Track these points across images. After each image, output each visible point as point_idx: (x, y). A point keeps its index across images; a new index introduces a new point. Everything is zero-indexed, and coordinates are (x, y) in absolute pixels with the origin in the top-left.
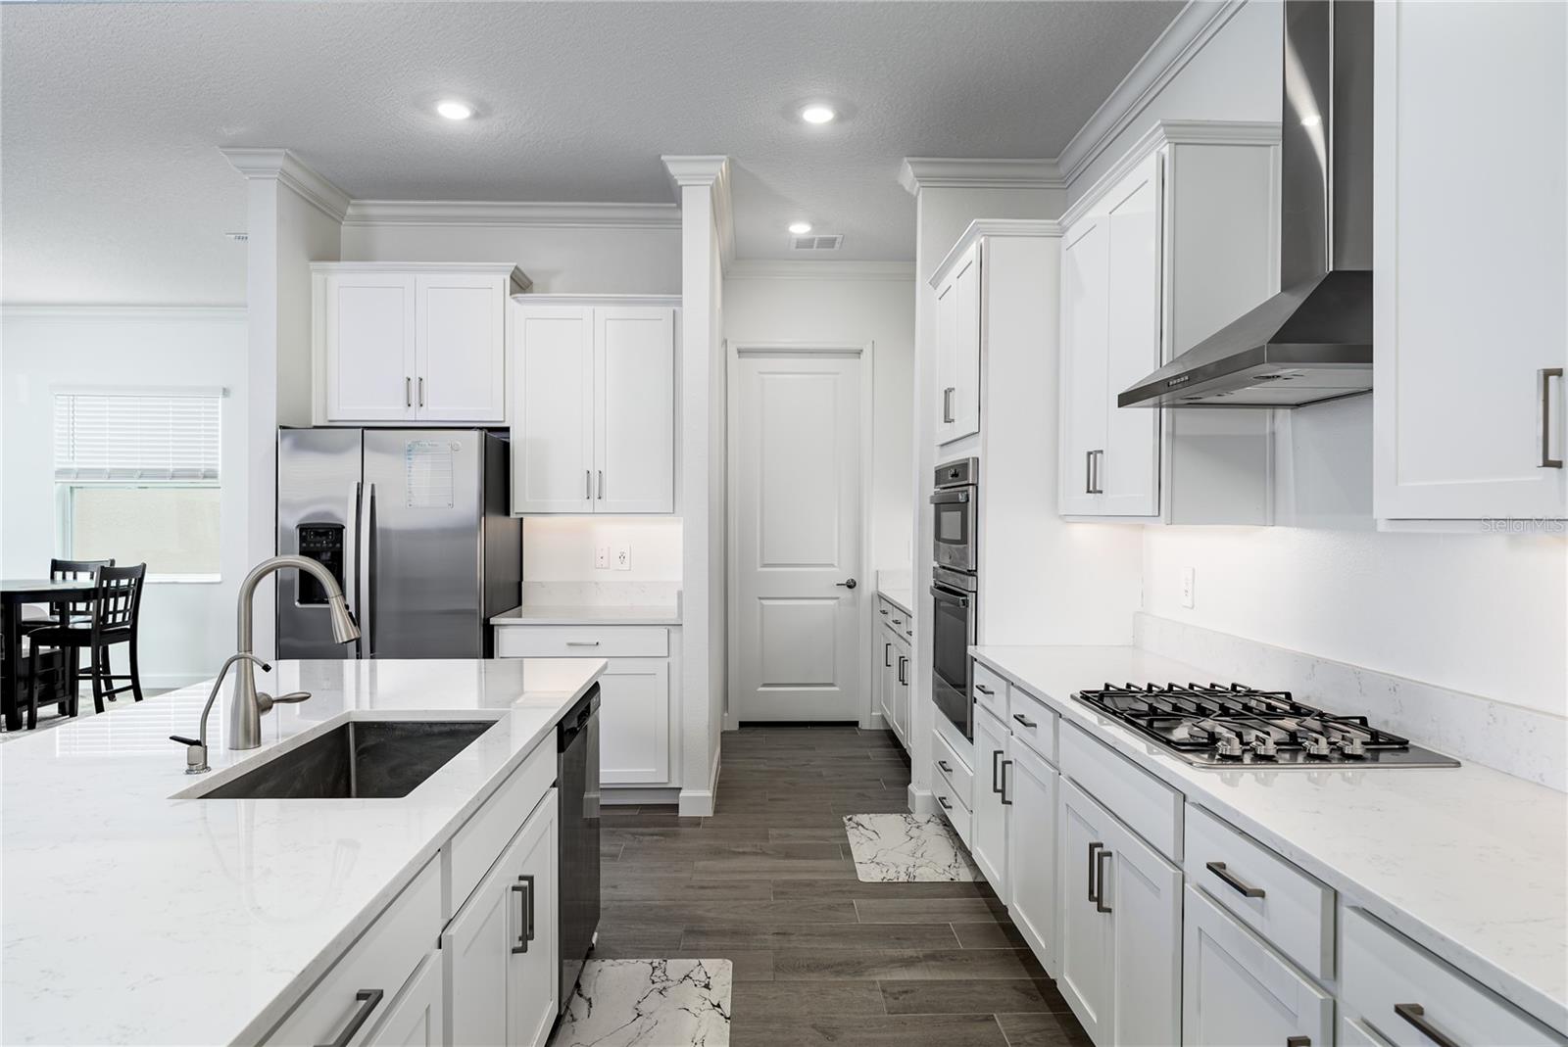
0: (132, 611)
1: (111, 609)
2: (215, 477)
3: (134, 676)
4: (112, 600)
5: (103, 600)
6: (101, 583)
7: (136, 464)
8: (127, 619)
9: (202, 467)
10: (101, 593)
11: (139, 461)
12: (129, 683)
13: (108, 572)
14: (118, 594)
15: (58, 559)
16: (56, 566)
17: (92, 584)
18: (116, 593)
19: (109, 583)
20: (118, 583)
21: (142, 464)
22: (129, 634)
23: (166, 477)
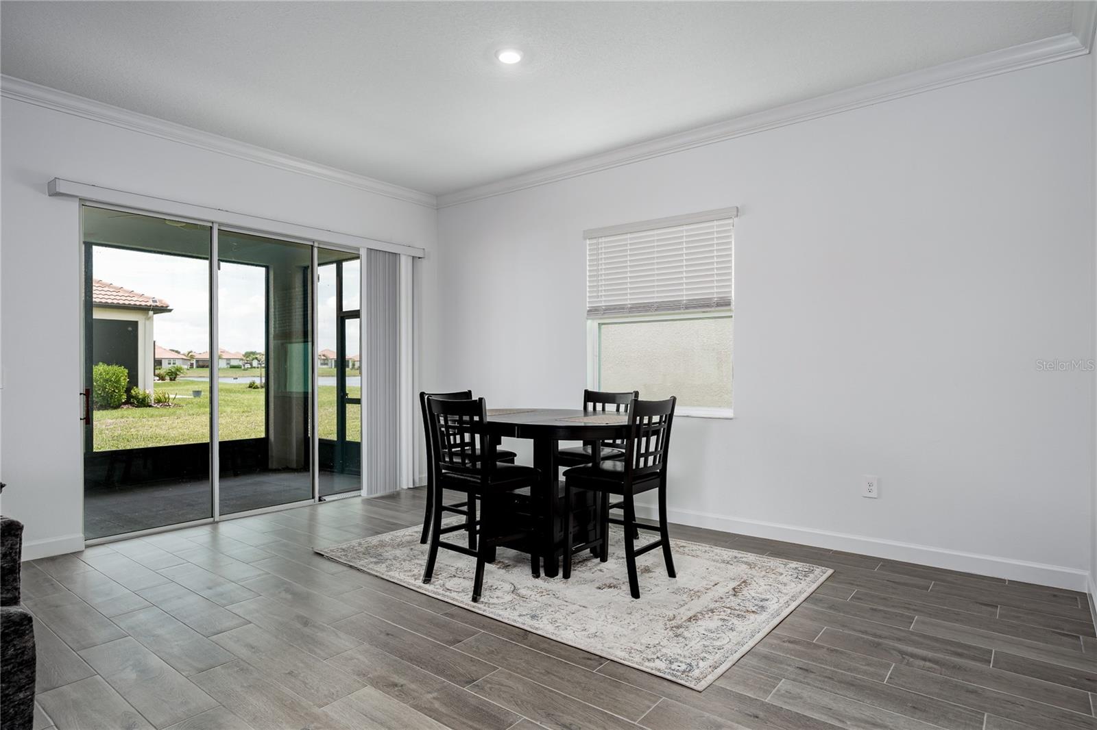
0: (662, 452)
1: (643, 451)
2: (728, 304)
4: (644, 440)
5: (636, 440)
6: (634, 420)
9: (714, 296)
10: (634, 430)
13: (640, 408)
14: (650, 433)
15: (590, 389)
16: (590, 397)
17: (623, 420)
18: (648, 432)
19: (641, 420)
20: (650, 419)
21: (659, 297)
22: (658, 480)
23: (679, 309)
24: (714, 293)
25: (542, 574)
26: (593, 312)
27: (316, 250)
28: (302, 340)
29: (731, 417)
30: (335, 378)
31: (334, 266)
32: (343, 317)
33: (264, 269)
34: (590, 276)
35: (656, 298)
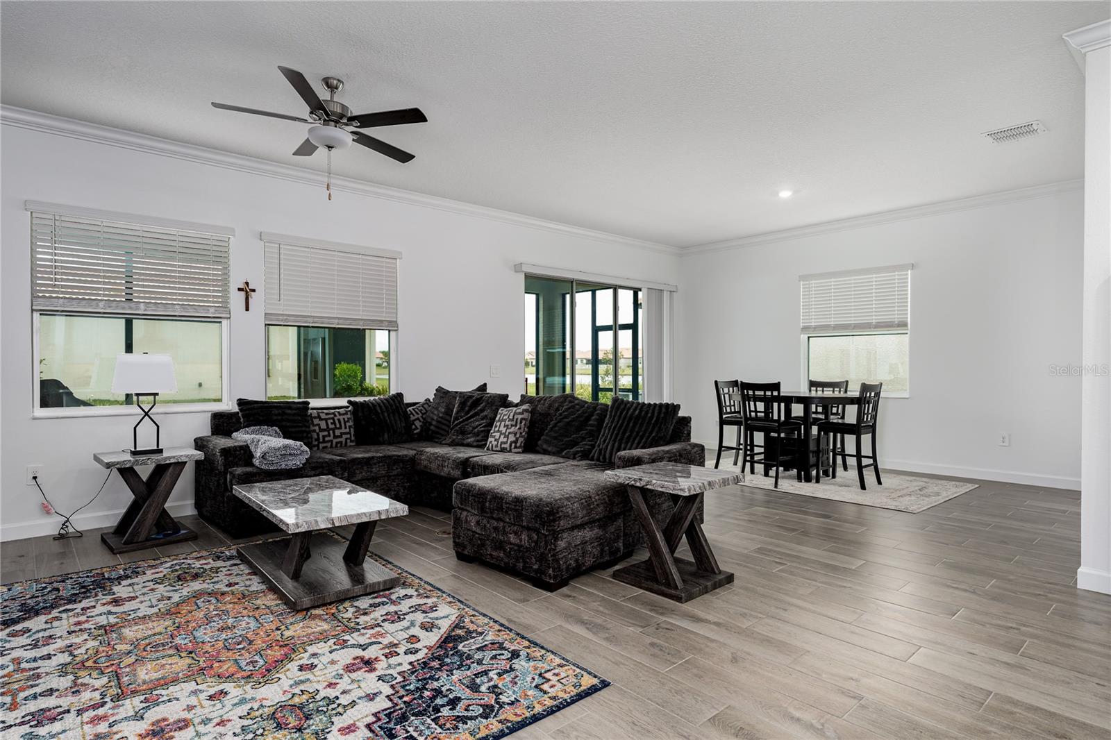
0: (875, 413)
2: (906, 325)
3: (874, 457)
4: (867, 405)
7: (851, 320)
8: (869, 419)
9: (896, 320)
11: (853, 319)
12: (871, 461)
14: (870, 402)
21: (855, 320)
22: (871, 429)
23: (870, 328)
24: (896, 318)
25: (803, 481)
26: (805, 329)
27: (574, 284)
28: (561, 346)
29: (907, 396)
30: (590, 376)
31: (590, 293)
32: (596, 330)
33: (534, 296)
34: (803, 306)
35: (852, 321)
